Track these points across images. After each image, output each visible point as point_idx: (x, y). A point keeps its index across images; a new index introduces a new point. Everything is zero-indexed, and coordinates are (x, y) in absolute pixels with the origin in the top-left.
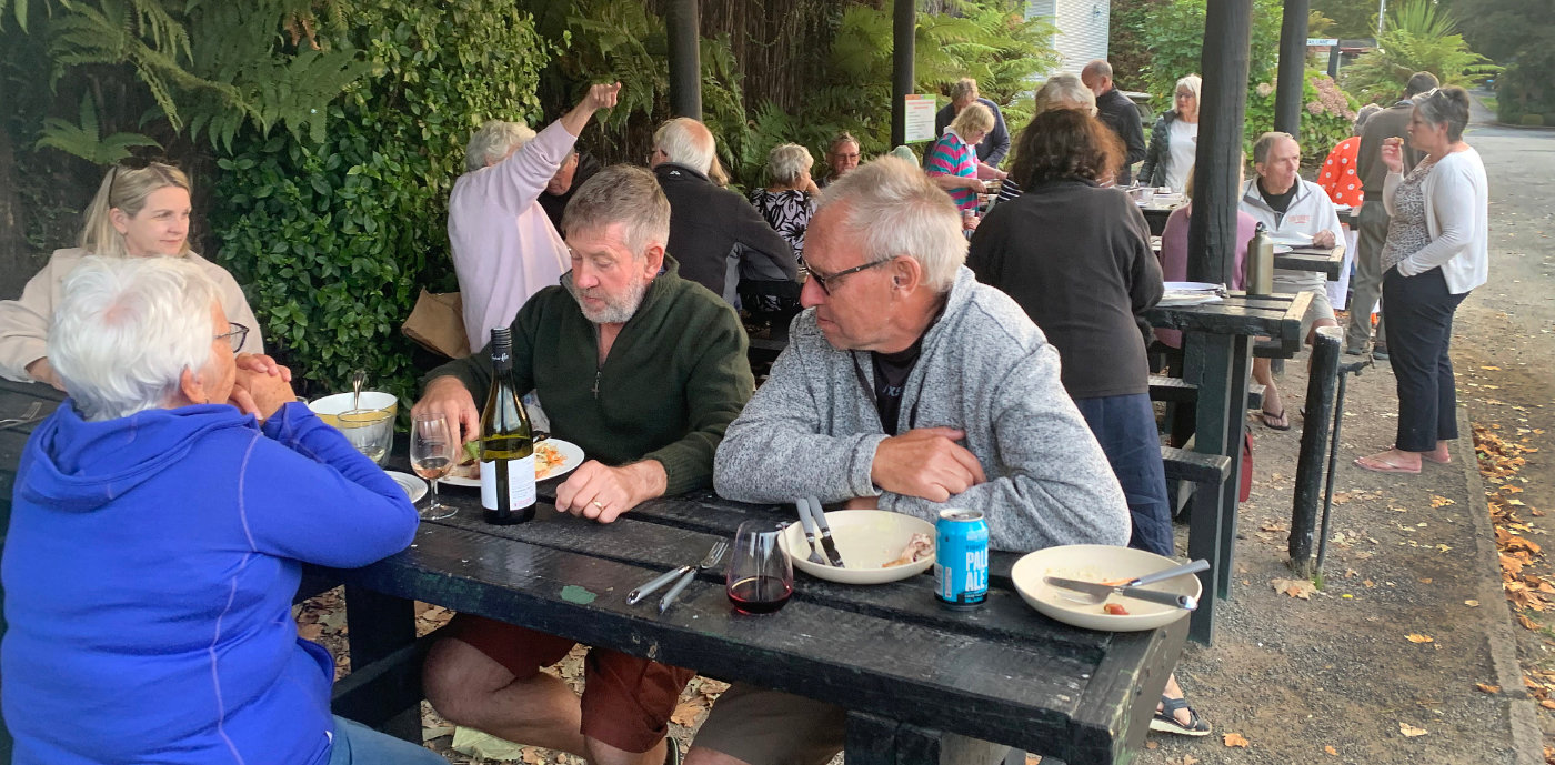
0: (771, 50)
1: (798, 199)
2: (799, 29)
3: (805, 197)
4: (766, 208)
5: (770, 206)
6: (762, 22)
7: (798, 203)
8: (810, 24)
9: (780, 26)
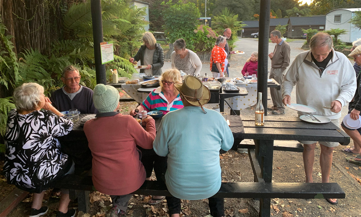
0: (31, 23)
1: (41, 117)
2: (45, 13)
3: (45, 115)
4: (18, 125)
5: (21, 123)
6: (24, 9)
7: (41, 119)
8: (52, 10)
9: (34, 11)
